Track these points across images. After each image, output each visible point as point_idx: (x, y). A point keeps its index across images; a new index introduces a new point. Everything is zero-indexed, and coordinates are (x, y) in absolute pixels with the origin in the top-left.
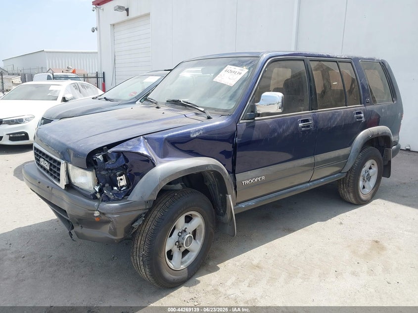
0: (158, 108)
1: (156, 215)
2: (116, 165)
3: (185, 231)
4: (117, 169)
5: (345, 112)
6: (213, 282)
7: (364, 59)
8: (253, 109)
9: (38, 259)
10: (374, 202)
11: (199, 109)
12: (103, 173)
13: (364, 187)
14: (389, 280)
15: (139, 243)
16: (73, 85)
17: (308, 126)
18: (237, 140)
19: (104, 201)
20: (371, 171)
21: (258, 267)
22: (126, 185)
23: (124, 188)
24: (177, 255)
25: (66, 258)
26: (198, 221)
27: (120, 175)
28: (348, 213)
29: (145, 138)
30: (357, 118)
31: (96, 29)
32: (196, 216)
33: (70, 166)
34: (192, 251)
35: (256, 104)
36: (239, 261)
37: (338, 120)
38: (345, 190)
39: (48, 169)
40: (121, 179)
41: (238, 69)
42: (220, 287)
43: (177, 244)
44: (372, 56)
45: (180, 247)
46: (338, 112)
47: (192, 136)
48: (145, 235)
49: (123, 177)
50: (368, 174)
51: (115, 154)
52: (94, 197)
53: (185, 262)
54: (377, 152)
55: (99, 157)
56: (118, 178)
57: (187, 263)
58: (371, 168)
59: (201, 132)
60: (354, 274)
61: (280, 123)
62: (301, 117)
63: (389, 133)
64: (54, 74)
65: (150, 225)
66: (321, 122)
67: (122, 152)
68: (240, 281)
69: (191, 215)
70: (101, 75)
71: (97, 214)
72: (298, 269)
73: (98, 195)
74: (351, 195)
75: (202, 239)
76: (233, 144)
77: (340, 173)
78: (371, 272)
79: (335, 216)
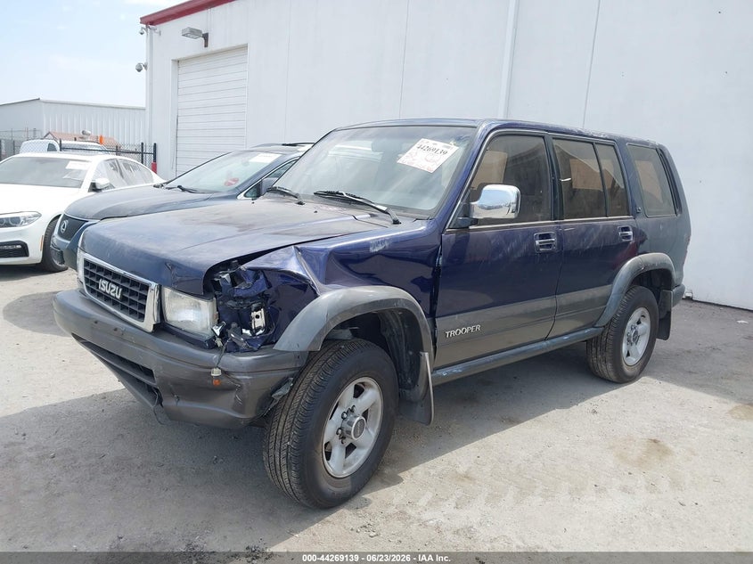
0: (300, 203)
1: (312, 380)
2: (253, 292)
3: (352, 411)
4: (253, 299)
5: (604, 226)
6: (396, 501)
7: (634, 142)
8: (467, 210)
9: (79, 461)
10: (643, 379)
11: (378, 207)
12: (230, 303)
13: (628, 355)
14: (682, 500)
15: (280, 428)
16: (110, 162)
17: (549, 246)
18: (440, 260)
19: (229, 352)
20: (640, 327)
21: (468, 478)
22: (264, 327)
23: (261, 332)
24: (338, 452)
25: (131, 459)
26: (372, 395)
27: (257, 310)
28: (603, 396)
29: (299, 250)
30: (623, 238)
31: (146, 66)
32: (371, 386)
33: (167, 292)
34: (362, 447)
35: (473, 203)
36: (434, 467)
37: (595, 237)
38: (599, 356)
39: (118, 297)
40: (257, 317)
41: (440, 145)
42: (408, 508)
43: (340, 431)
44: (645, 139)
45: (343, 438)
46: (594, 226)
47: (372, 250)
48: (292, 412)
49: (261, 312)
50: (636, 332)
51: (251, 274)
52: (211, 345)
53: (350, 464)
54: (650, 295)
55: (225, 276)
56: (254, 314)
57: (353, 467)
58: (640, 323)
59: (387, 244)
60: (624, 489)
61: (508, 236)
62: (538, 230)
63: (670, 266)
64: (63, 142)
65: (302, 397)
66: (569, 241)
67: (262, 270)
68: (442, 500)
69: (363, 383)
70: (149, 149)
71: (216, 373)
72: (535, 482)
73: (219, 342)
74: (609, 365)
75: (377, 427)
76: (434, 268)
77: (593, 327)
78: (652, 487)
79: (584, 400)
